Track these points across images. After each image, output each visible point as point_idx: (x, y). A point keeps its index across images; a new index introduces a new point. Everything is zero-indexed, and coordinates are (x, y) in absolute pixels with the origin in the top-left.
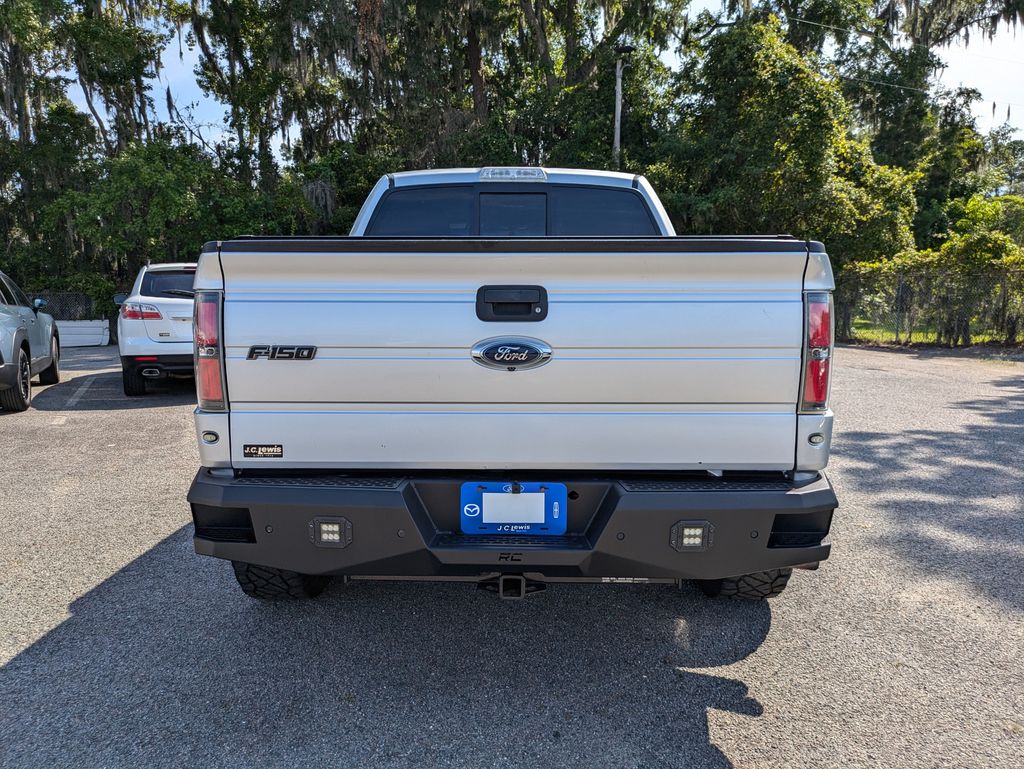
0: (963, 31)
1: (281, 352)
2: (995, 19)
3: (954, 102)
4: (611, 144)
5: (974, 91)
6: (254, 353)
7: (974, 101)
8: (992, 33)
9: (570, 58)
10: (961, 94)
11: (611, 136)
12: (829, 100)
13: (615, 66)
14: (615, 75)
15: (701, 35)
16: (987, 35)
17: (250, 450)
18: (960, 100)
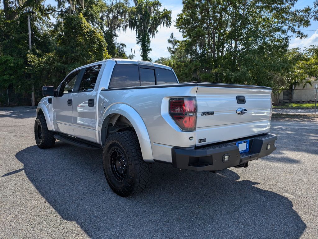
0: (119, 28)
1: (209, 113)
2: (126, 27)
3: (120, 46)
4: (28, 43)
5: (124, 44)
6: (203, 114)
7: (124, 47)
8: (125, 30)
9: (6, 10)
10: (121, 45)
11: (28, 41)
12: (103, 42)
13: (27, 17)
14: (27, 20)
15: (49, 13)
16: (124, 30)
17: (200, 141)
18: (121, 46)
